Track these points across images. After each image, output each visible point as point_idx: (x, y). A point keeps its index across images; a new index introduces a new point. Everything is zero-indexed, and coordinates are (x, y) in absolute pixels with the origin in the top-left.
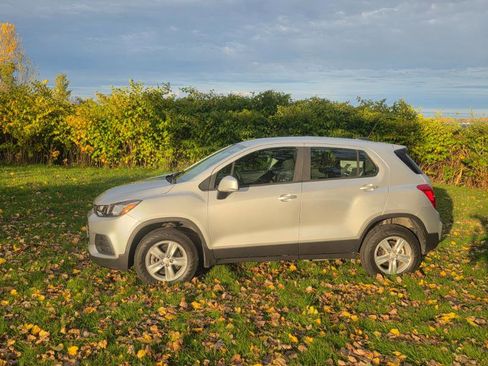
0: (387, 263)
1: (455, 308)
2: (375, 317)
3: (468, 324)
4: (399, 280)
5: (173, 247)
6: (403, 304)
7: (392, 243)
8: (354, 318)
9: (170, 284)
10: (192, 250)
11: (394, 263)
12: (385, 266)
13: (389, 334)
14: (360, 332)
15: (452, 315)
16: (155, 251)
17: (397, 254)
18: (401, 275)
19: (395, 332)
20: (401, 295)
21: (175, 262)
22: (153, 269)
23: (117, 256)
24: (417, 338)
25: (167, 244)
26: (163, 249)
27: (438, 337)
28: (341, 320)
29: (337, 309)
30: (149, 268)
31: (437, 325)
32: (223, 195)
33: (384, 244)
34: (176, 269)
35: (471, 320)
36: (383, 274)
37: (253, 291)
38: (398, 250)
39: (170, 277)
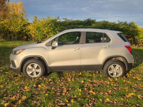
0: (113, 73)
1: (134, 91)
2: (102, 93)
3: (138, 98)
4: (116, 79)
5: (36, 65)
6: (115, 88)
7: (115, 66)
8: (94, 93)
9: (34, 78)
10: (43, 67)
11: (116, 73)
12: (112, 74)
13: (105, 100)
14: (94, 99)
15: (132, 94)
16: (30, 67)
17: (117, 70)
18: (118, 78)
19: (108, 99)
20: (115, 85)
21: (37, 71)
22: (29, 73)
23: (17, 68)
24: (115, 103)
25: (34, 64)
26: (32, 66)
27: (124, 103)
28: (89, 94)
29: (89, 89)
30: (28, 72)
31: (125, 97)
32: (54, 48)
33: (112, 66)
34: (37, 73)
35: (139, 96)
36: (111, 77)
37: (62, 82)
38: (117, 69)
39: (35, 76)
